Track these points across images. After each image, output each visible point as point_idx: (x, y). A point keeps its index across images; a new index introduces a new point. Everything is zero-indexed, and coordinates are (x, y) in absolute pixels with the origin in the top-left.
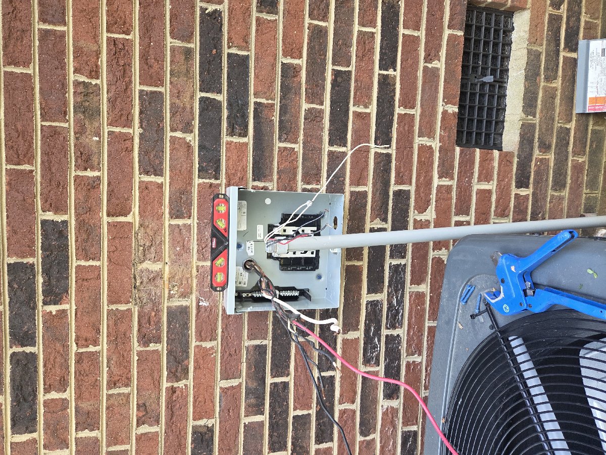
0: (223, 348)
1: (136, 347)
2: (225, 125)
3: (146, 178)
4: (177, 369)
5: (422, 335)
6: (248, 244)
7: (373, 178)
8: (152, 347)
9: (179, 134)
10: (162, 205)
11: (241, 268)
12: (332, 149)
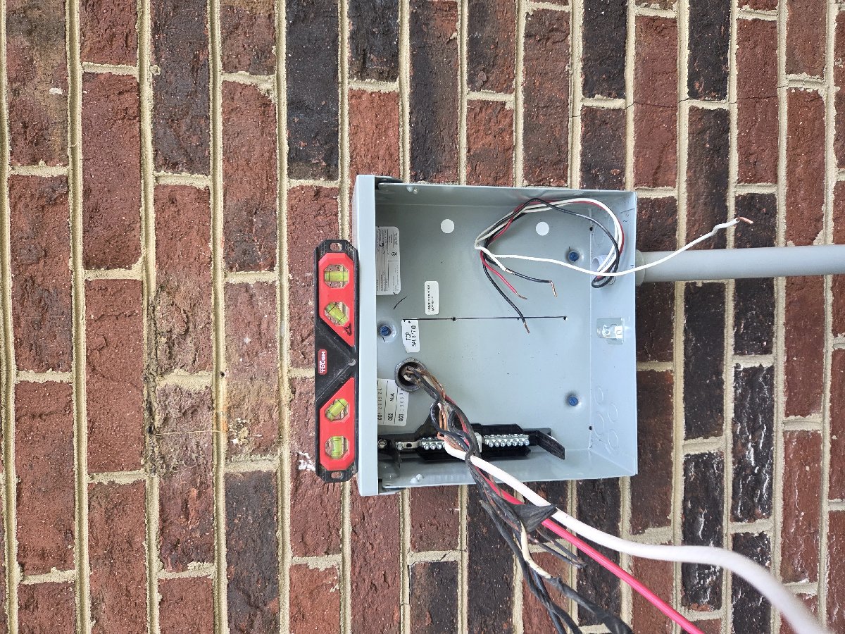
0: (357, 569)
1: (158, 572)
2: (346, 52)
3: (172, 179)
4: (253, 621)
5: (816, 532)
6: (406, 326)
7: (689, 168)
8: (194, 569)
9: (241, 77)
10: (207, 241)
11: (392, 384)
12: (591, 103)
